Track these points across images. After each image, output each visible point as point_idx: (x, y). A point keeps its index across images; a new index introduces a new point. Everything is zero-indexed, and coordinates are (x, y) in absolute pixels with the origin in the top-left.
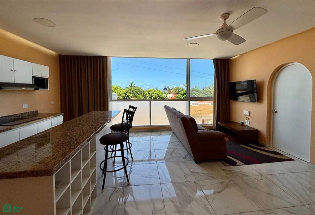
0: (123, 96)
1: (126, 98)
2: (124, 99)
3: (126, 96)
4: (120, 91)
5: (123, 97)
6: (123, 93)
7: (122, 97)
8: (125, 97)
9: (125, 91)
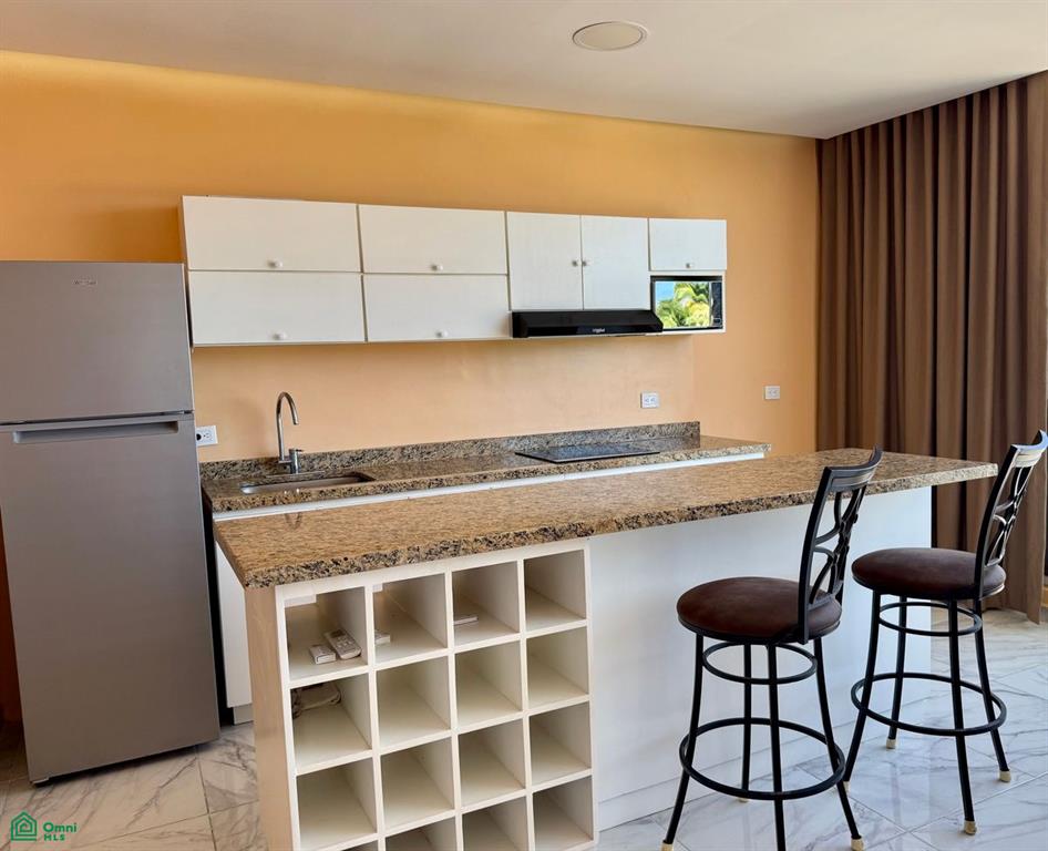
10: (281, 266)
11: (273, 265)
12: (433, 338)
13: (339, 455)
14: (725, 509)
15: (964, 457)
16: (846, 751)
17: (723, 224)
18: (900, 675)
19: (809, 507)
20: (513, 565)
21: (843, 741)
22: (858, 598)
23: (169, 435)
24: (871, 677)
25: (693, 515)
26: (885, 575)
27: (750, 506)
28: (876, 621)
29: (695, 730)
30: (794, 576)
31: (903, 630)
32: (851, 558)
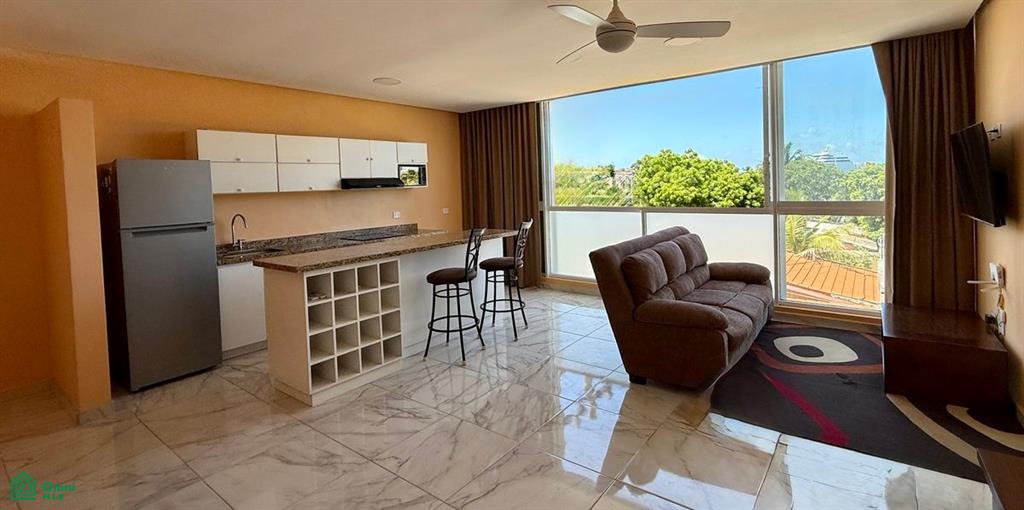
0: (736, 197)
1: (748, 202)
2: (742, 204)
3: (749, 197)
4: (726, 180)
5: (733, 200)
6: (737, 185)
7: (730, 201)
8: (745, 198)
9: (745, 178)
10: (242, 160)
11: (238, 159)
12: (307, 190)
13: (260, 242)
14: (441, 246)
15: (504, 228)
16: (480, 318)
17: (425, 145)
18: (495, 301)
19: (467, 245)
20: (376, 265)
21: (479, 317)
22: (482, 273)
23: (203, 233)
24: (486, 303)
25: (432, 248)
26: (489, 266)
27: (449, 245)
28: (487, 281)
29: (433, 321)
30: (464, 267)
31: (495, 282)
32: (479, 262)
